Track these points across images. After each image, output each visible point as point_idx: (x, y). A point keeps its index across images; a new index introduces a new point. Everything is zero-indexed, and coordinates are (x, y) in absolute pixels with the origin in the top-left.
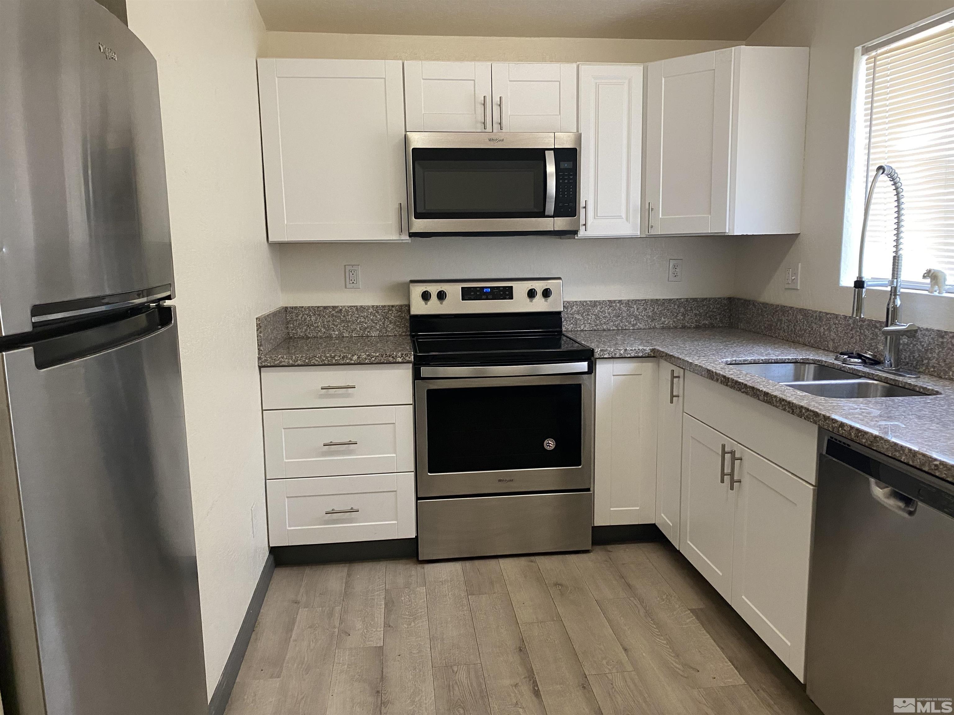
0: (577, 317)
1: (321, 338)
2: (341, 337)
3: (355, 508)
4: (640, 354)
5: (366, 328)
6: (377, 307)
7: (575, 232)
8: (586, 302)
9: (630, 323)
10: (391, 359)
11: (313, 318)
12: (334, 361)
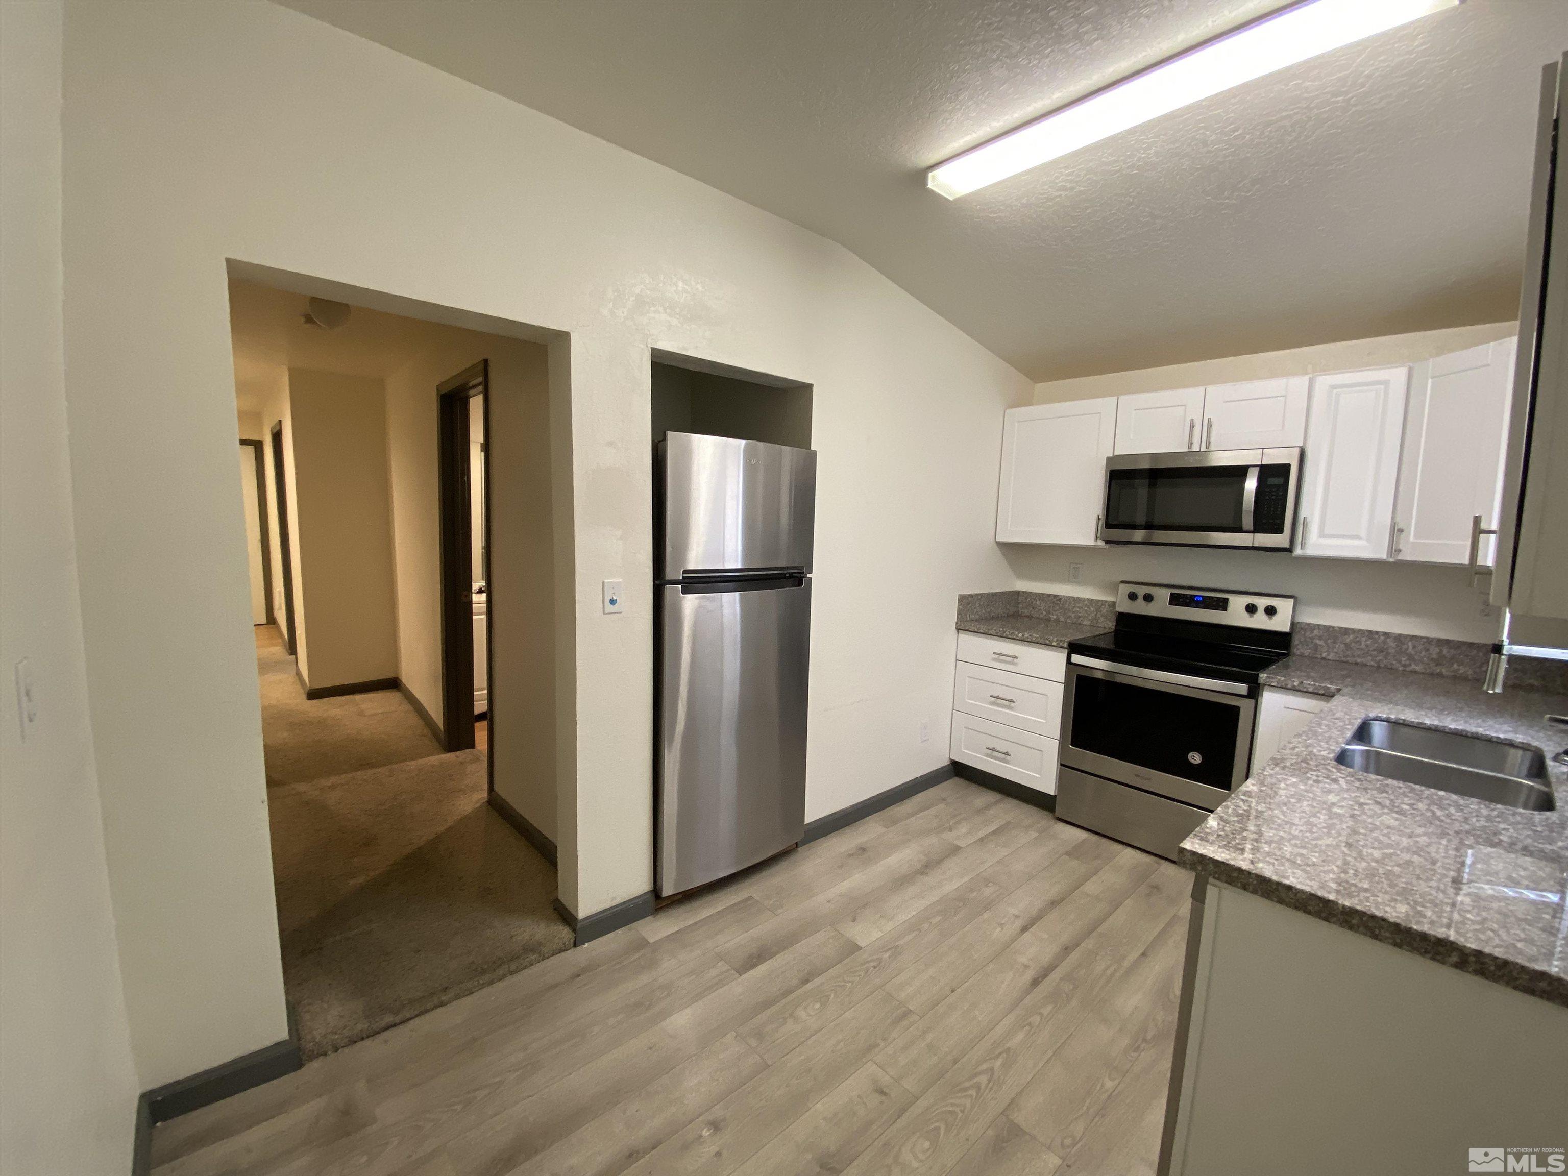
0: (1318, 642)
1: (1042, 619)
2: (1057, 621)
3: (1010, 753)
4: (1322, 692)
5: (1080, 617)
6: (1092, 600)
7: (1289, 550)
8: (1333, 627)
9: (1400, 662)
10: (1047, 642)
11: (1038, 603)
12: (1005, 635)
